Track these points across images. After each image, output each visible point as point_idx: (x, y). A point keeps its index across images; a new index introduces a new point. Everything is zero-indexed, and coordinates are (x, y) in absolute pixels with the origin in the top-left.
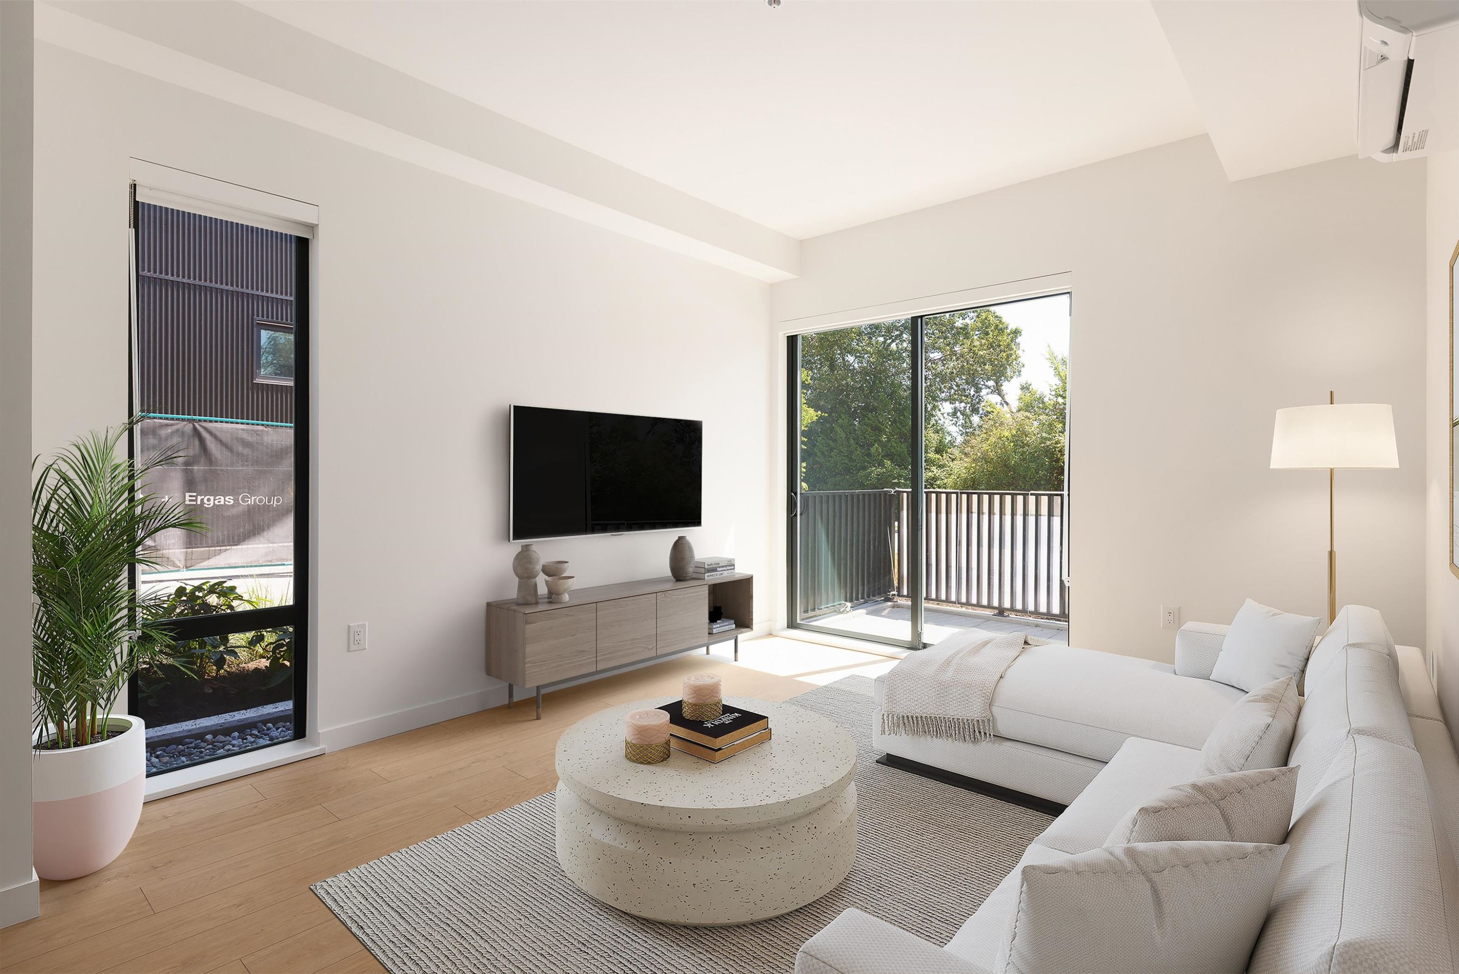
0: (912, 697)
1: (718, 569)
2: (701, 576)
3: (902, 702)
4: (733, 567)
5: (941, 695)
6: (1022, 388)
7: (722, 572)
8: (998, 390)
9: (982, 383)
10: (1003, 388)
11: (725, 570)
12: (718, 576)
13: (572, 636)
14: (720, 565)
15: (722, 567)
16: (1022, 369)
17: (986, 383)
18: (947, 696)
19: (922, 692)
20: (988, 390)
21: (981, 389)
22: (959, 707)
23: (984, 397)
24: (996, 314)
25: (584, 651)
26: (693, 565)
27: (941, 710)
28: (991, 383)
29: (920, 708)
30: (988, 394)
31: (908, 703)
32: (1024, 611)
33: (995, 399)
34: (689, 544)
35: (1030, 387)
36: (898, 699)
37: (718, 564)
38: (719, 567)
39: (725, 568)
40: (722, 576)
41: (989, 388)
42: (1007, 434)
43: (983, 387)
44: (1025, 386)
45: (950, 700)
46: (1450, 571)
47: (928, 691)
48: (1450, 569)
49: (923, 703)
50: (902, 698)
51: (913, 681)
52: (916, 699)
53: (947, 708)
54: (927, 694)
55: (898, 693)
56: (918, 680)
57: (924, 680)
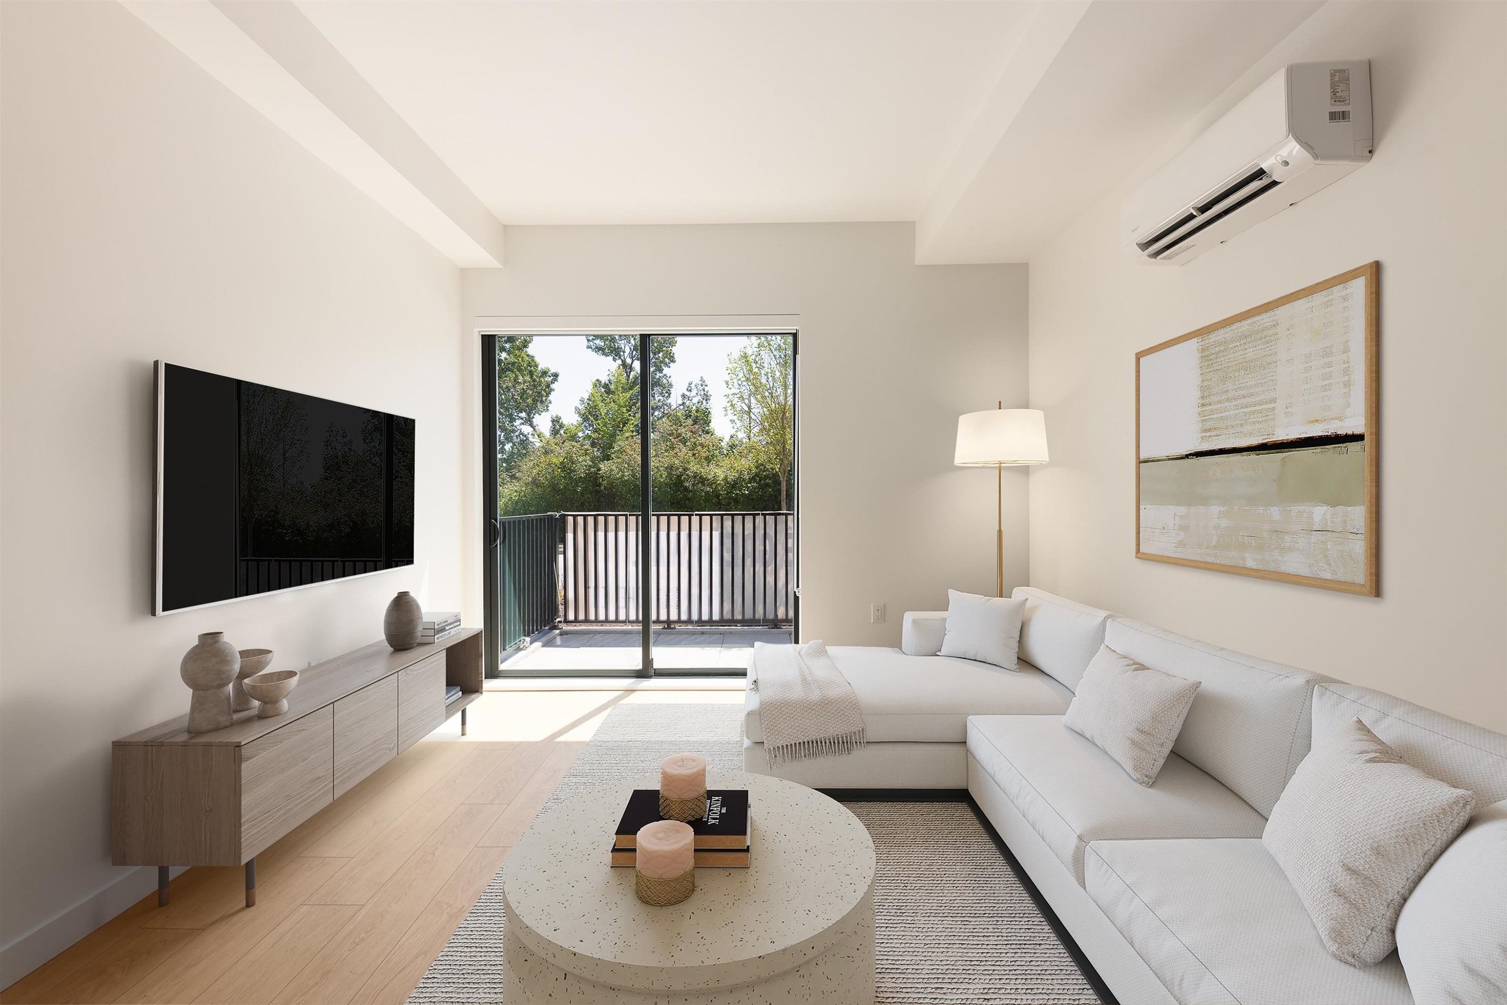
0: (792, 724)
1: (447, 628)
2: (430, 639)
3: (783, 731)
4: (459, 623)
5: (821, 715)
6: (553, 421)
7: (449, 631)
8: (529, 421)
9: (516, 414)
10: (534, 420)
11: (452, 628)
12: (446, 637)
13: (304, 760)
14: (448, 622)
15: (450, 624)
16: (550, 405)
17: (520, 415)
18: (825, 715)
19: (803, 716)
20: (521, 421)
21: (515, 419)
22: (837, 723)
23: (518, 427)
24: (527, 353)
25: (319, 778)
26: (420, 628)
27: (821, 730)
28: (523, 415)
29: (802, 733)
30: (521, 424)
31: (790, 730)
32: (689, 621)
33: (526, 429)
34: (414, 600)
35: (560, 421)
36: (779, 730)
37: (446, 621)
38: (447, 625)
39: (452, 626)
40: (450, 635)
41: (522, 419)
42: (554, 460)
43: (517, 417)
44: (556, 419)
45: (829, 718)
46: (1136, 558)
47: (808, 715)
48: (1135, 556)
49: (805, 727)
50: (782, 727)
51: (790, 707)
52: (797, 724)
53: (827, 727)
54: (807, 717)
55: (778, 722)
56: (794, 705)
57: (800, 704)
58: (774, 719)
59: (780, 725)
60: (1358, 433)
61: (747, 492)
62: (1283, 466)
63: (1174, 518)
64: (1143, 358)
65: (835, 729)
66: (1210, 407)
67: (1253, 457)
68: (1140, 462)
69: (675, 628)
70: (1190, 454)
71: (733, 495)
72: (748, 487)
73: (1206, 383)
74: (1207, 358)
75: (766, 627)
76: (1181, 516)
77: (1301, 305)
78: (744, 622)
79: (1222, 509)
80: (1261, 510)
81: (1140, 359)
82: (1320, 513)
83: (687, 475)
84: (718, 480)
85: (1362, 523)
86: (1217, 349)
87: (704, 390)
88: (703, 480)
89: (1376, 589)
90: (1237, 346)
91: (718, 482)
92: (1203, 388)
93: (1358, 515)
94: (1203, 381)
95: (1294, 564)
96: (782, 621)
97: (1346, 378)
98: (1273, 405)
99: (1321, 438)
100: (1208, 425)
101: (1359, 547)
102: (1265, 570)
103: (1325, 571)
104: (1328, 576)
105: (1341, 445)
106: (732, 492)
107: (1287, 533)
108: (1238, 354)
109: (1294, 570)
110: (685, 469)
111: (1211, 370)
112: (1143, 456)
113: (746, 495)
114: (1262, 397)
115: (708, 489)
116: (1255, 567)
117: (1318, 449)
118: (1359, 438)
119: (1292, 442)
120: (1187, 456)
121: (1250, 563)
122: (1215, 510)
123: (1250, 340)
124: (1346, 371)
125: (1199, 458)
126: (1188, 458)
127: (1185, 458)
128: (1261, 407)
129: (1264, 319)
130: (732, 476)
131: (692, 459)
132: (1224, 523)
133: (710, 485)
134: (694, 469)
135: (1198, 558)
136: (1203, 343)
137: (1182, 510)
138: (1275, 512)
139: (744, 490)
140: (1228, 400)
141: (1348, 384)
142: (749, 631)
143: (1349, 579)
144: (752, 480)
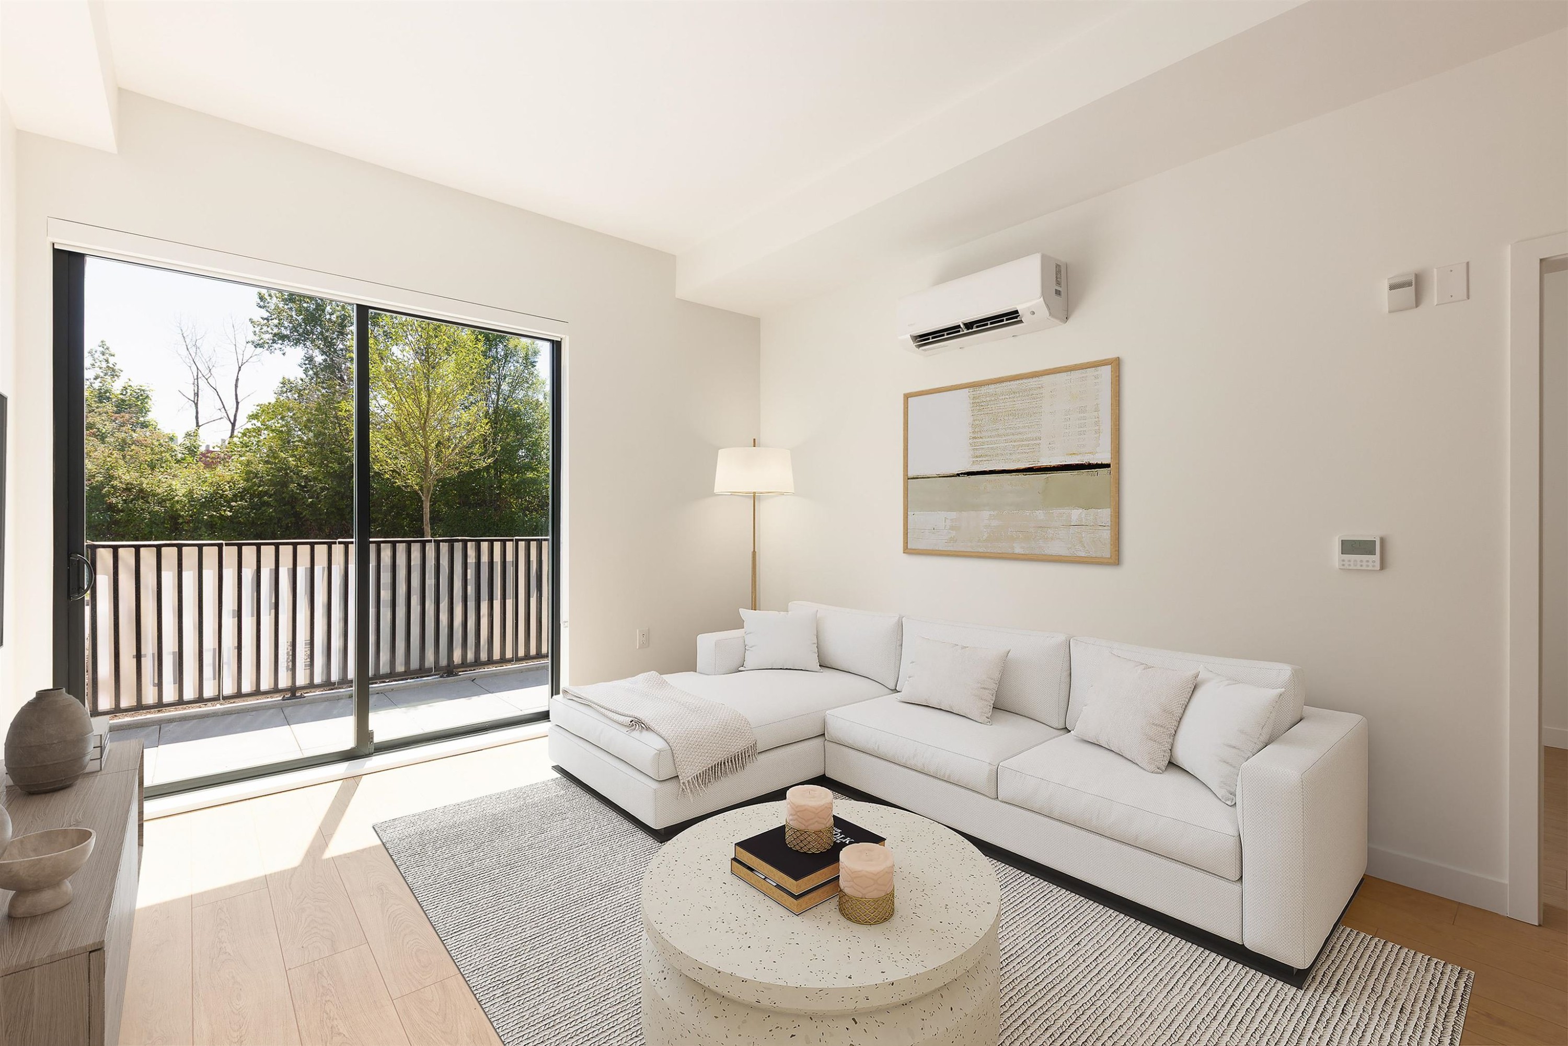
2: (97, 765)
5: (724, 737)
18: (727, 736)
22: (737, 741)
45: (730, 738)
46: (904, 553)
47: (714, 739)
48: (902, 552)
49: (713, 752)
50: (694, 756)
51: (697, 736)
52: (706, 751)
53: (730, 747)
54: (713, 742)
55: (689, 753)
56: (699, 733)
57: (704, 730)
58: (685, 750)
59: (691, 756)
60: (1106, 463)
61: (229, 514)
62: (1047, 483)
63: (945, 521)
64: (912, 398)
65: (737, 746)
66: (981, 440)
67: (1021, 476)
68: (908, 479)
69: (301, 697)
70: (962, 474)
71: (205, 517)
72: (231, 507)
73: (977, 422)
74: (977, 405)
75: (437, 676)
76: (951, 520)
77: (1064, 376)
78: (408, 674)
79: (992, 513)
80: (1028, 513)
81: (909, 399)
82: (1076, 514)
83: (113, 487)
84: (177, 495)
85: (1109, 520)
86: (988, 399)
87: (107, 361)
88: (143, 494)
89: (1116, 559)
90: (1007, 398)
91: (176, 498)
92: (973, 426)
93: (1105, 514)
94: (974, 420)
95: (1056, 548)
96: (458, 666)
97: (1097, 428)
98: (1038, 442)
99: (1077, 465)
100: (978, 453)
101: (1106, 534)
102: (1031, 554)
103: (1081, 551)
104: (1083, 554)
105: (1093, 470)
106: (202, 513)
107: (1049, 528)
108: (1008, 404)
109: (1056, 552)
110: (111, 477)
111: (982, 413)
112: (910, 474)
113: (227, 517)
114: (1029, 436)
115: (157, 508)
116: (1023, 553)
117: (1076, 472)
118: (1108, 466)
119: (1054, 467)
120: (958, 475)
121: (1018, 550)
122: (986, 514)
123: (1018, 395)
124: (1097, 423)
125: (970, 476)
126: (960, 476)
127: (956, 476)
128: (1027, 442)
129: (1032, 382)
130: (203, 490)
131: (122, 462)
132: (995, 523)
133: (161, 502)
134: (127, 478)
135: (969, 549)
136: (974, 393)
137: (953, 515)
138: (1040, 514)
139: (225, 511)
140: (999, 435)
141: (1098, 432)
142: (417, 685)
143: (1099, 554)
144: (239, 496)
